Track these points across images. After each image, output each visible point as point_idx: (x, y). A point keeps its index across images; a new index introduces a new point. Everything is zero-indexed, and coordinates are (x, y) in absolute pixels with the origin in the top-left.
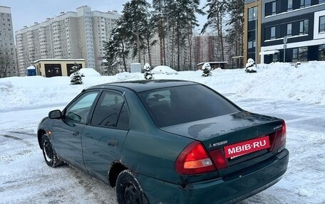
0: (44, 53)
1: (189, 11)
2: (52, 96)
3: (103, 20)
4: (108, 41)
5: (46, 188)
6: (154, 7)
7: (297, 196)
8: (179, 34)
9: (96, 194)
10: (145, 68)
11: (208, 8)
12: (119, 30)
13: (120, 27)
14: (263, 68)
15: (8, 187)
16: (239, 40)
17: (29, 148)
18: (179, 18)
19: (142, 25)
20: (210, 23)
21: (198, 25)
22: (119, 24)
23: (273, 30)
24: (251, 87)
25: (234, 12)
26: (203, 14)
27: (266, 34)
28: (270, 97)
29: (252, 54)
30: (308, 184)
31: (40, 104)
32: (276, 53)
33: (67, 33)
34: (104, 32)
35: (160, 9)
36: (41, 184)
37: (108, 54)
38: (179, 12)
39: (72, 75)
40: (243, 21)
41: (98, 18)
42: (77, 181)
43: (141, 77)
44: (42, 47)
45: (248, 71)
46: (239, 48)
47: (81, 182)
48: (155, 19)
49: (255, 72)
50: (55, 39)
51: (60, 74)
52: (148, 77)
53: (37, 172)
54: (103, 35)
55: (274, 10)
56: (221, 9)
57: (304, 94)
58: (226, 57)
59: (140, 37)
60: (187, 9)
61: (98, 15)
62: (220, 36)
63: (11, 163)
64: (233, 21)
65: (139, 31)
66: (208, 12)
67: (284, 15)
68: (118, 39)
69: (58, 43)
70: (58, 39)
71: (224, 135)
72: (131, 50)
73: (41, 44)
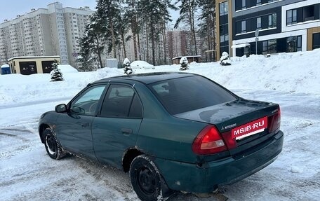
0: (16, 51)
1: (162, 6)
2: (34, 93)
3: (75, 16)
4: (82, 37)
5: (57, 178)
6: (127, 2)
7: (290, 173)
8: (153, 30)
9: (106, 181)
10: (124, 63)
11: (180, 3)
12: (93, 26)
13: (94, 23)
14: (237, 60)
15: (18, 180)
16: (211, 34)
17: (26, 144)
18: (153, 14)
19: (116, 21)
20: (182, 18)
21: (171, 20)
22: (93, 20)
23: (244, 24)
24: (229, 79)
25: (206, 7)
26: (176, 9)
27: (237, 28)
28: (247, 88)
29: (225, 47)
30: (297, 162)
31: (23, 101)
32: (247, 47)
33: (39, 30)
34: (77, 28)
35: (133, 5)
36: (50, 175)
37: (83, 50)
38: (152, 8)
39: (53, 72)
40: (214, 15)
41: (70, 14)
42: (84, 170)
43: (121, 72)
44: (13, 45)
45: (223, 64)
46: (211, 42)
47: (89, 171)
48: (129, 14)
49: (230, 64)
50: (27, 37)
51: (35, 72)
52: (129, 72)
53: (42, 165)
54: (75, 32)
55: (244, 4)
56: (192, 5)
57: (279, 84)
58: (199, 51)
59: (115, 33)
60: (160, 5)
61: (70, 11)
62: (193, 30)
63: (13, 158)
64: (204, 15)
65: (114, 27)
66: (180, 7)
67: (253, 9)
68: (92, 35)
69: (30, 40)
70: (30, 36)
71: (233, 119)
72: (106, 46)
73: (12, 41)
